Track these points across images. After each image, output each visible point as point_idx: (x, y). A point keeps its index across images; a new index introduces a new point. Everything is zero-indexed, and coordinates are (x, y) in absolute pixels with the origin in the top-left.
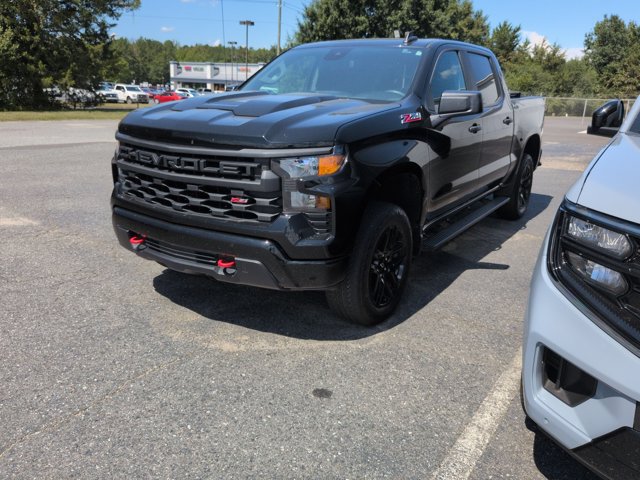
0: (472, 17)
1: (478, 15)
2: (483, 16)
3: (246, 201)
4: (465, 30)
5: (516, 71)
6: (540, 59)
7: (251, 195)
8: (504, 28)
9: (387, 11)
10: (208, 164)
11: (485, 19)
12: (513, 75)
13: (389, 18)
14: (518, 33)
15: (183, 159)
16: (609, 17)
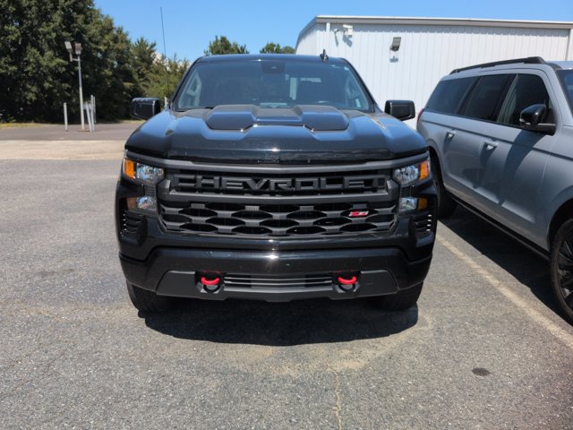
0: (115, 32)
1: (120, 31)
2: (124, 31)
3: (367, 213)
4: (111, 43)
5: (159, 82)
6: (175, 71)
7: (371, 206)
8: (142, 43)
9: (36, 23)
10: (329, 182)
11: (127, 34)
12: (157, 85)
13: (41, 29)
14: (154, 48)
15: (299, 180)
16: (219, 38)
